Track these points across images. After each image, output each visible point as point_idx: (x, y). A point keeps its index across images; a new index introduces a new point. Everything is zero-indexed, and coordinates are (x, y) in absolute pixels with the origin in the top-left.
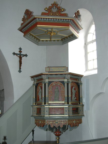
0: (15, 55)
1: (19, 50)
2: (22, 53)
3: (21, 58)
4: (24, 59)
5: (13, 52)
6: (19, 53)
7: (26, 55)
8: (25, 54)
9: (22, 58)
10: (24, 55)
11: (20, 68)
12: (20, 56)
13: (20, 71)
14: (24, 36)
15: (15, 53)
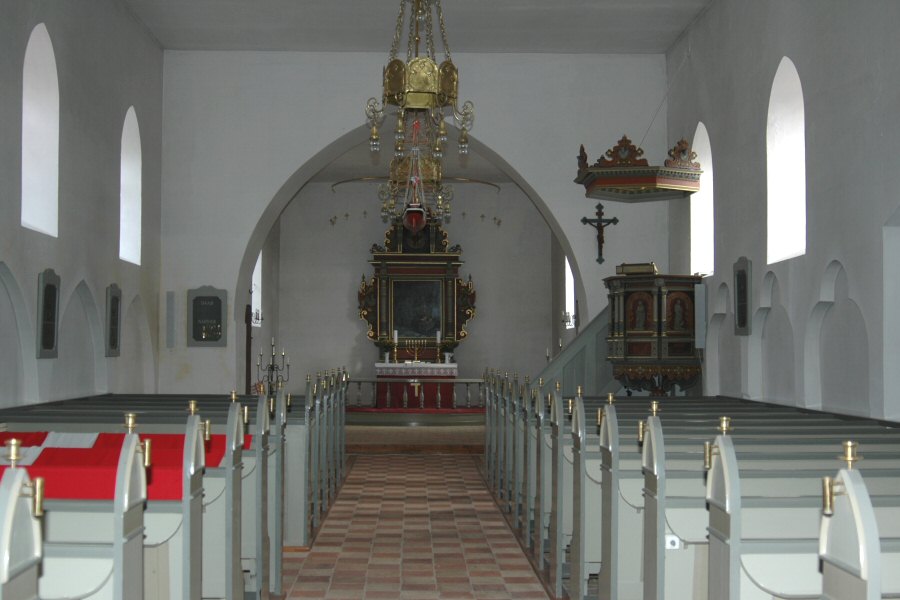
0: (588, 225)
1: (597, 211)
2: (603, 217)
3: (600, 229)
4: (608, 230)
5: (581, 218)
6: (596, 217)
7: (615, 221)
8: (611, 218)
9: (605, 229)
10: (609, 222)
11: (600, 254)
12: (600, 224)
13: (600, 260)
14: (588, 195)
15: (588, 218)
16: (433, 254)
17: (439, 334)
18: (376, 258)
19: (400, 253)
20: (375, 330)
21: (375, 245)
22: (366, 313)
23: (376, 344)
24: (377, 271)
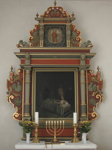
16: (68, 47)
17: (75, 115)
18: (21, 51)
19: (41, 47)
20: (20, 112)
21: (21, 42)
22: (12, 98)
23: (21, 124)
24: (23, 62)
